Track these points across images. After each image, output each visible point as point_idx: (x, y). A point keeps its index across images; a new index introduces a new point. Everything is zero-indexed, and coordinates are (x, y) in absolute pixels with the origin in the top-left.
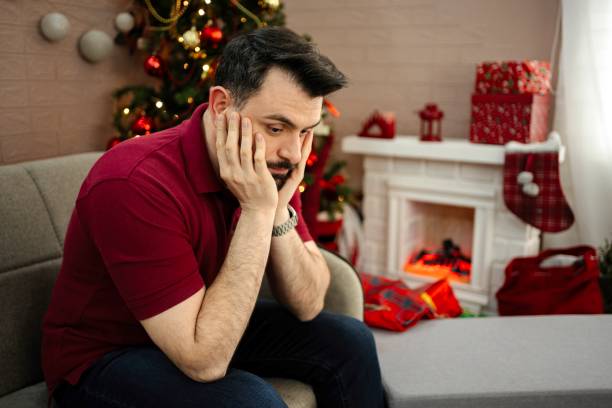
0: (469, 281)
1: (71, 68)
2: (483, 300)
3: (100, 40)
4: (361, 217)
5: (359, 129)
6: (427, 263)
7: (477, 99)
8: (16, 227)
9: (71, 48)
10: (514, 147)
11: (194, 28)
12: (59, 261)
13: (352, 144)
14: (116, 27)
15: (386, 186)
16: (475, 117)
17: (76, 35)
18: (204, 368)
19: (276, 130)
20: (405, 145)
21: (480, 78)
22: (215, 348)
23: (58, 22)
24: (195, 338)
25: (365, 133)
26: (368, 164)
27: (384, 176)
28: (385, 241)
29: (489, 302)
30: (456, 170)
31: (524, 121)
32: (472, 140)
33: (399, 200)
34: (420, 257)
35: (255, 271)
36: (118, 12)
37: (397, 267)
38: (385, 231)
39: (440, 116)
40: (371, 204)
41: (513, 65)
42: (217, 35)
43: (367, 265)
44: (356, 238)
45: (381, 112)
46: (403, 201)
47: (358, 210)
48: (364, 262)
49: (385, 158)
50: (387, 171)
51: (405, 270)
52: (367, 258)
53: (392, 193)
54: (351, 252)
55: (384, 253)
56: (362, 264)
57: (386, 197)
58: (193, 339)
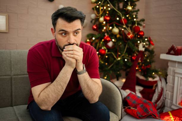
4: (167, 83)
5: (167, 51)
11: (103, 17)
13: (163, 56)
15: (175, 73)
25: (169, 53)
26: (169, 64)
28: (173, 92)
33: (178, 77)
36: (92, 14)
37: (176, 103)
38: (173, 88)
40: (170, 78)
42: (108, 18)
43: (167, 100)
44: (162, 89)
45: (174, 46)
46: (180, 78)
47: (166, 80)
48: (166, 98)
49: (175, 62)
50: (175, 67)
51: (179, 104)
52: (167, 97)
53: (176, 75)
54: (159, 93)
55: (172, 96)
56: (164, 99)
57: (174, 76)
58: (38, 96)
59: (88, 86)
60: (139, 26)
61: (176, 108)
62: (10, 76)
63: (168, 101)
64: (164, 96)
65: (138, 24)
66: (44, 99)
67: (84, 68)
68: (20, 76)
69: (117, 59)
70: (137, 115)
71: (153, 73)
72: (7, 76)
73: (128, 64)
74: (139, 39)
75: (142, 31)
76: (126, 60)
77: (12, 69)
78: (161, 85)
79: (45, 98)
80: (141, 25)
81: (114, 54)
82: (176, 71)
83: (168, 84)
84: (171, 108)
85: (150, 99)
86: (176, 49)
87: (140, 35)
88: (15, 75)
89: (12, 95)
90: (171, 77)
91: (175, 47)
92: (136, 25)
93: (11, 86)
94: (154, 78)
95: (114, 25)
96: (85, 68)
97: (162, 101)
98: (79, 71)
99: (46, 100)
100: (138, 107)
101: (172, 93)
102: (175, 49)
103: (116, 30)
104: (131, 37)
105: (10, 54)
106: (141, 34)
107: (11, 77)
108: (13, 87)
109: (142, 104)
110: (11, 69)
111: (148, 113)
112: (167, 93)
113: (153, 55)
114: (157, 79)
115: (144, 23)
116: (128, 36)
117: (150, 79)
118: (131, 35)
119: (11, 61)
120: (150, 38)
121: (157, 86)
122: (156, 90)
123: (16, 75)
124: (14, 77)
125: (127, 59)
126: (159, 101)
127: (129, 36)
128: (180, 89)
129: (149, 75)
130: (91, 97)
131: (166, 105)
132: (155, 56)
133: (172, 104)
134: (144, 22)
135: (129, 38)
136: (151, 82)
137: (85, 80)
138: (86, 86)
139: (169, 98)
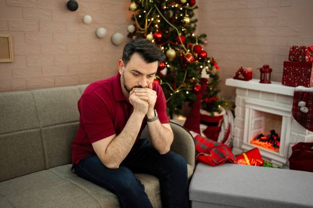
0: (278, 152)
1: (108, 47)
2: (284, 161)
3: (119, 37)
4: (234, 117)
5: (235, 75)
6: (261, 140)
7: (286, 64)
8: (71, 108)
9: (109, 40)
10: (301, 88)
11: (151, 33)
12: (78, 123)
13: (230, 82)
14: (128, 31)
15: (245, 103)
16: (285, 73)
17: (111, 35)
18: (109, 163)
19: (137, 75)
20: (254, 84)
21: (291, 54)
22: (112, 157)
23: (102, 31)
24: (105, 153)
25: (236, 77)
26: (237, 92)
27: (244, 98)
28: (243, 128)
29: (287, 162)
30: (275, 97)
31: (307, 76)
32: (283, 84)
33: (250, 109)
34: (259, 137)
35: (132, 135)
36: (129, 25)
37: (247, 141)
38: (243, 123)
39: (270, 71)
40: (238, 110)
41: (304, 48)
42: (160, 36)
43: (235, 138)
44: (230, 125)
45: (243, 68)
46: (251, 110)
47: (233, 113)
48: (234, 137)
49: (245, 89)
50: (245, 95)
51: (251, 143)
52: (235, 135)
53: (247, 106)
54: (226, 131)
55: (242, 133)
56: (232, 137)
57: (244, 108)
58: (104, 152)
59: (160, 134)
60: (201, 45)
61: (249, 149)
62: (38, 128)
63: (237, 140)
64: (232, 134)
65: (199, 42)
66: (113, 155)
67: (155, 115)
68: (51, 127)
69: (176, 92)
70: (213, 162)
71: (219, 106)
72: (34, 129)
73: (191, 98)
74: (201, 63)
75: (204, 52)
76: (187, 93)
77: (40, 118)
78: (229, 121)
79: (114, 153)
80: (203, 43)
81: (169, 85)
82: (246, 101)
83: (236, 118)
84: (240, 148)
85: (216, 139)
86: (247, 72)
87: (201, 57)
88: (44, 127)
89: (44, 154)
90: (240, 109)
91: (245, 70)
92: (197, 44)
93: (42, 141)
94: (219, 112)
95: (169, 45)
96: (157, 115)
97: (230, 140)
98: (149, 117)
99: (115, 156)
100: (211, 152)
101: (242, 130)
102: (245, 72)
103: (172, 52)
104: (191, 60)
105: (33, 97)
106: (203, 55)
107: (41, 130)
108: (44, 143)
109: (215, 149)
110: (38, 118)
111: (225, 158)
112: (236, 130)
113: (218, 81)
114: (223, 113)
115: (206, 40)
116: (187, 59)
117: (216, 114)
118: (191, 57)
119: (36, 107)
120: (213, 59)
121: (223, 121)
122: (222, 128)
123: (46, 126)
124: (44, 128)
125: (189, 91)
126: (227, 141)
127: (189, 60)
128: (252, 124)
129: (214, 108)
130: (163, 147)
131: (234, 145)
132: (220, 83)
133: (242, 143)
134: (206, 38)
135: (189, 62)
136: (216, 117)
137: (157, 128)
138: (157, 135)
139: (239, 135)
